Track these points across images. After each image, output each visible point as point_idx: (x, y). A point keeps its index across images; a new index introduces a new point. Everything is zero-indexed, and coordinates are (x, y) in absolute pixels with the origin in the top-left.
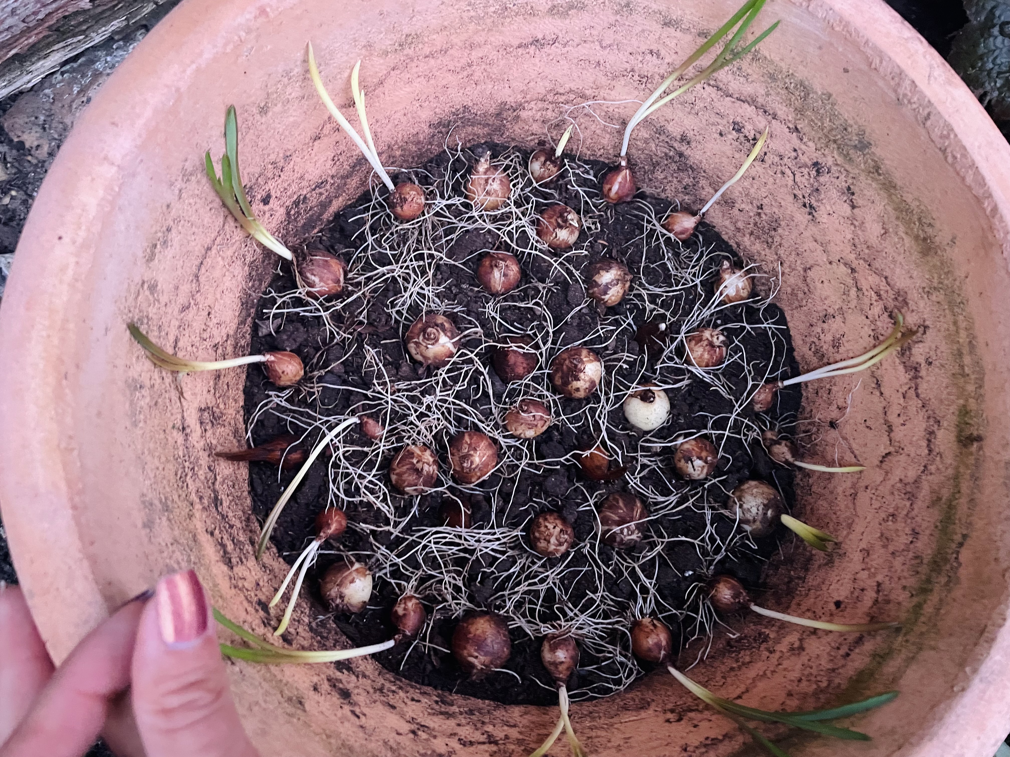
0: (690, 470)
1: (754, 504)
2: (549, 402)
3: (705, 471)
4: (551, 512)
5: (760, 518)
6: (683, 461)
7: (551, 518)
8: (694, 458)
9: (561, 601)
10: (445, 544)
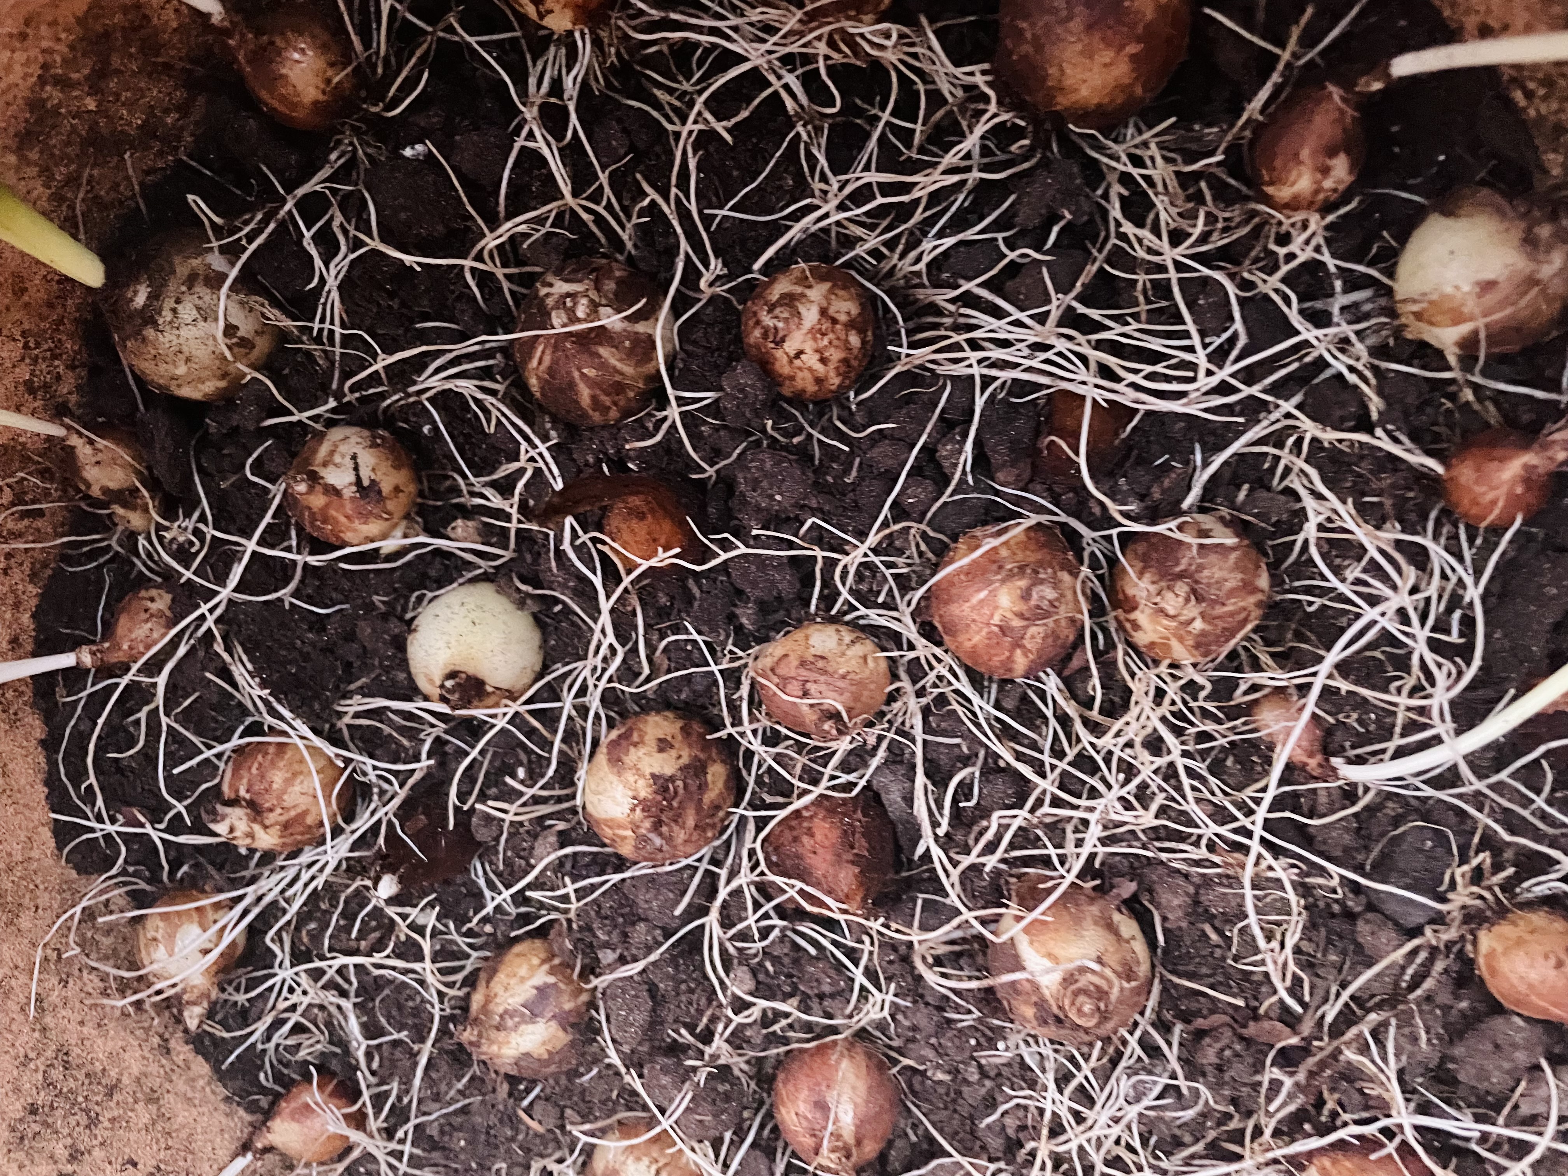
0: (368, 460)
1: (184, 332)
2: (753, 719)
3: (323, 450)
4: (799, 400)
5: (172, 286)
6: (386, 487)
7: (805, 382)
8: (349, 492)
9: (814, 121)
10: (1155, 357)
